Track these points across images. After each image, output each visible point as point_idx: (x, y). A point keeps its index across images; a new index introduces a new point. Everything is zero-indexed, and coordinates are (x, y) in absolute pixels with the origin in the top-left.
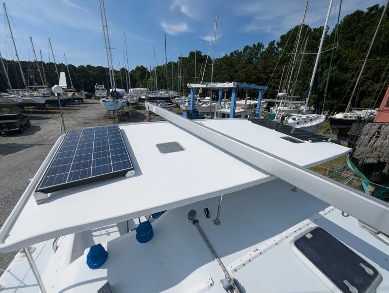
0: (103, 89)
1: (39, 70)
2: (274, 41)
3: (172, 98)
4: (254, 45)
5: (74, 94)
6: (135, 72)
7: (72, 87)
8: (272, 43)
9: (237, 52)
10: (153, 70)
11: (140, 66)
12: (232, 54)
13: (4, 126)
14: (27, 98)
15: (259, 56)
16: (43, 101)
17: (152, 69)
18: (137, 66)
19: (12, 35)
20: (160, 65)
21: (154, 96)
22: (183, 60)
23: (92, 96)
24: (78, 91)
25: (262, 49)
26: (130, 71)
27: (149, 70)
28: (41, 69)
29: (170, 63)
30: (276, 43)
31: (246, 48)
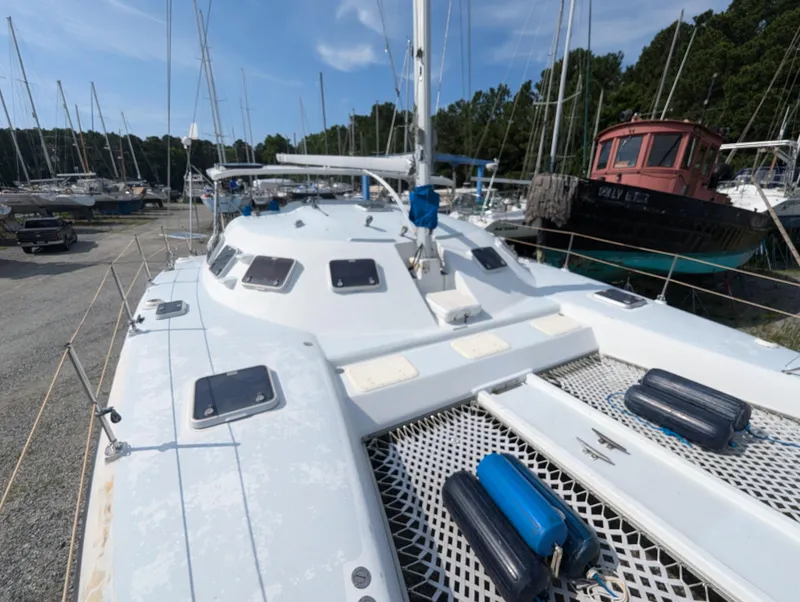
0: (200, 183)
1: (75, 144)
2: (530, 82)
3: (339, 194)
4: (492, 90)
5: (144, 192)
6: (265, 148)
7: (139, 177)
8: (527, 86)
9: (462, 104)
10: (300, 144)
11: (273, 135)
12: (451, 108)
13: (38, 236)
14: (61, 196)
15: (502, 110)
16: (90, 202)
17: (299, 140)
18: (269, 136)
19: (25, 78)
20: (313, 133)
21: (304, 191)
22: (359, 120)
23: (179, 197)
24: (152, 186)
25: (506, 97)
26: (254, 145)
27: (292, 143)
28: (79, 143)
29: (334, 128)
30: (533, 85)
31: (478, 94)
